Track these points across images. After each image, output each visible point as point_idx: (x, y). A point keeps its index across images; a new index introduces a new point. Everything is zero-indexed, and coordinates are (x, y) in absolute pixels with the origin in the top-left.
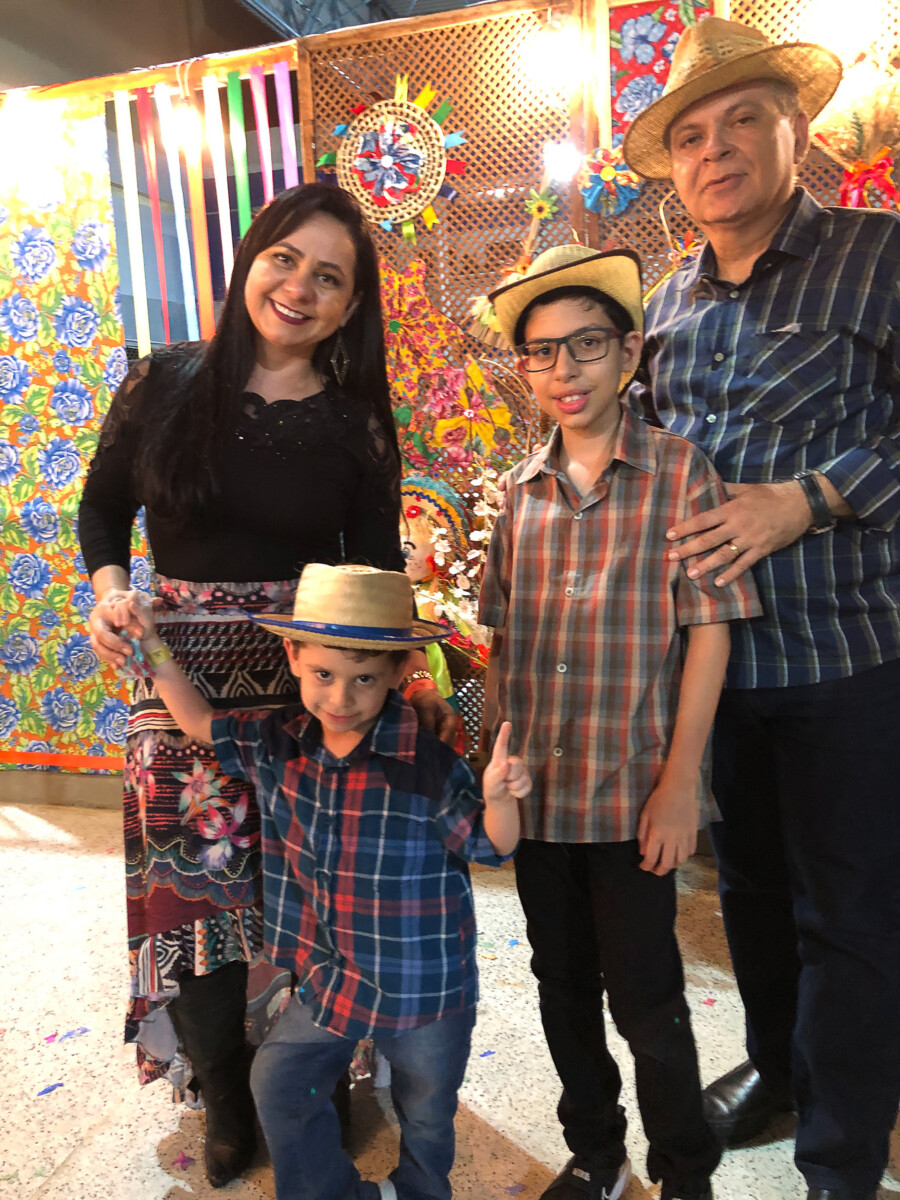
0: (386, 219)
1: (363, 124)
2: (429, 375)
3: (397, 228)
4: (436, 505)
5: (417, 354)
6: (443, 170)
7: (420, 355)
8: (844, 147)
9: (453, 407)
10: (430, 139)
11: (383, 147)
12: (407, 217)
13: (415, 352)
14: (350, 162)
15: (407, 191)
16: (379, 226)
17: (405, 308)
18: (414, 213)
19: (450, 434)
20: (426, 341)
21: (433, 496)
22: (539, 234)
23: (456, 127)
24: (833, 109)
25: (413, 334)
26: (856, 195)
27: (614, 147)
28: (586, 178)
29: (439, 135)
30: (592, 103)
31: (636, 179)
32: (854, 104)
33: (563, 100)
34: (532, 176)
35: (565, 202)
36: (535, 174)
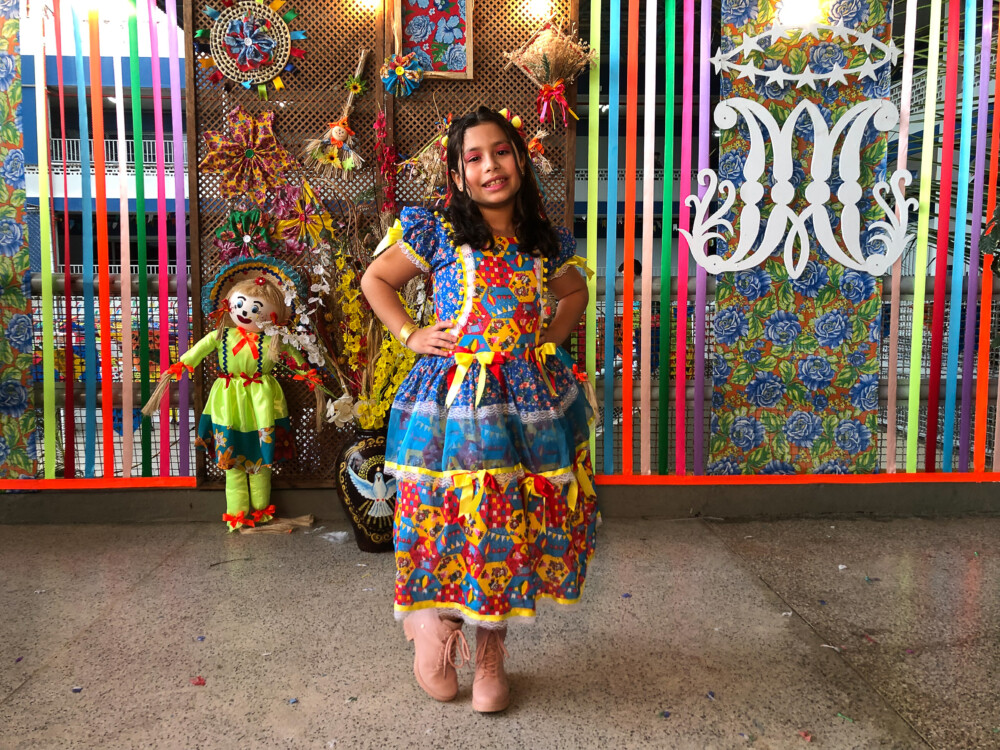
0: (245, 81)
1: (231, 13)
2: (274, 188)
3: (254, 87)
4: (278, 277)
5: (265, 175)
6: (288, 53)
7: (268, 175)
8: (539, 75)
9: (291, 212)
10: (280, 32)
11: (246, 31)
12: (261, 81)
13: (264, 172)
14: (220, 38)
15: (263, 64)
16: (240, 85)
17: (258, 142)
18: (266, 79)
19: (289, 231)
20: (273, 166)
21: (276, 271)
22: (354, 104)
23: (299, 27)
24: (533, 52)
25: (263, 160)
26: (546, 104)
27: (404, 55)
28: (386, 72)
29: (287, 29)
30: (390, 26)
31: (417, 76)
32: (544, 51)
33: (372, 21)
34: (350, 66)
35: (372, 85)
36: (352, 65)
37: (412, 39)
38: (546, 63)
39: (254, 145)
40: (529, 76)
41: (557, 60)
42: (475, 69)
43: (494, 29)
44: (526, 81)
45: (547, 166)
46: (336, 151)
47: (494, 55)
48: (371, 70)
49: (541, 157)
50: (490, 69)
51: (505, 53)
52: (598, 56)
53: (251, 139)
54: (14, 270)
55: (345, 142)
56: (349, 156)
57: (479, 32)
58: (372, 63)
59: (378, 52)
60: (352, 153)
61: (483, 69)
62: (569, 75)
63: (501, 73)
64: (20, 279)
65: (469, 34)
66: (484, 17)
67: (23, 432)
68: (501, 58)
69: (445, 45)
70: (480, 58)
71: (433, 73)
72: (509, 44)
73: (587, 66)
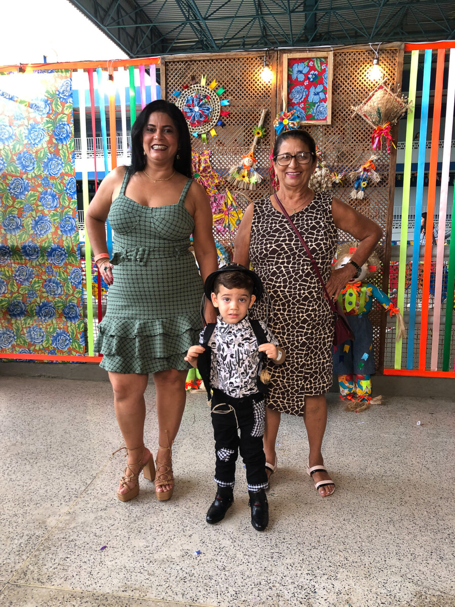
0: (194, 132)
1: (187, 93)
3: (199, 136)
6: (219, 114)
7: (207, 188)
8: (374, 120)
9: (220, 210)
10: (215, 102)
12: (203, 132)
15: (205, 122)
17: (201, 169)
18: (206, 131)
19: (218, 221)
20: (209, 182)
22: (258, 143)
23: (225, 97)
24: (371, 106)
25: (204, 179)
26: (377, 139)
27: (288, 112)
28: (277, 123)
29: (219, 100)
30: (280, 94)
31: (296, 125)
32: (378, 104)
33: (269, 92)
34: (255, 120)
35: (268, 131)
36: (256, 119)
37: (293, 101)
38: (379, 113)
39: (199, 170)
40: (367, 120)
41: (387, 110)
42: (332, 118)
43: (346, 91)
44: (365, 124)
45: (377, 177)
46: (246, 172)
47: (345, 108)
48: (268, 122)
49: (374, 172)
50: (342, 117)
51: (352, 107)
52: (414, 105)
53: (197, 167)
54: (72, 243)
55: (251, 166)
56: (254, 175)
57: (336, 94)
58: (268, 117)
59: (273, 111)
60: (256, 173)
61: (337, 118)
62: (394, 119)
63: (349, 120)
64: (75, 249)
65: (329, 95)
66: (339, 84)
67: (78, 331)
68: (349, 110)
69: (314, 104)
70: (336, 111)
71: (306, 122)
72: (354, 100)
73: (406, 113)
